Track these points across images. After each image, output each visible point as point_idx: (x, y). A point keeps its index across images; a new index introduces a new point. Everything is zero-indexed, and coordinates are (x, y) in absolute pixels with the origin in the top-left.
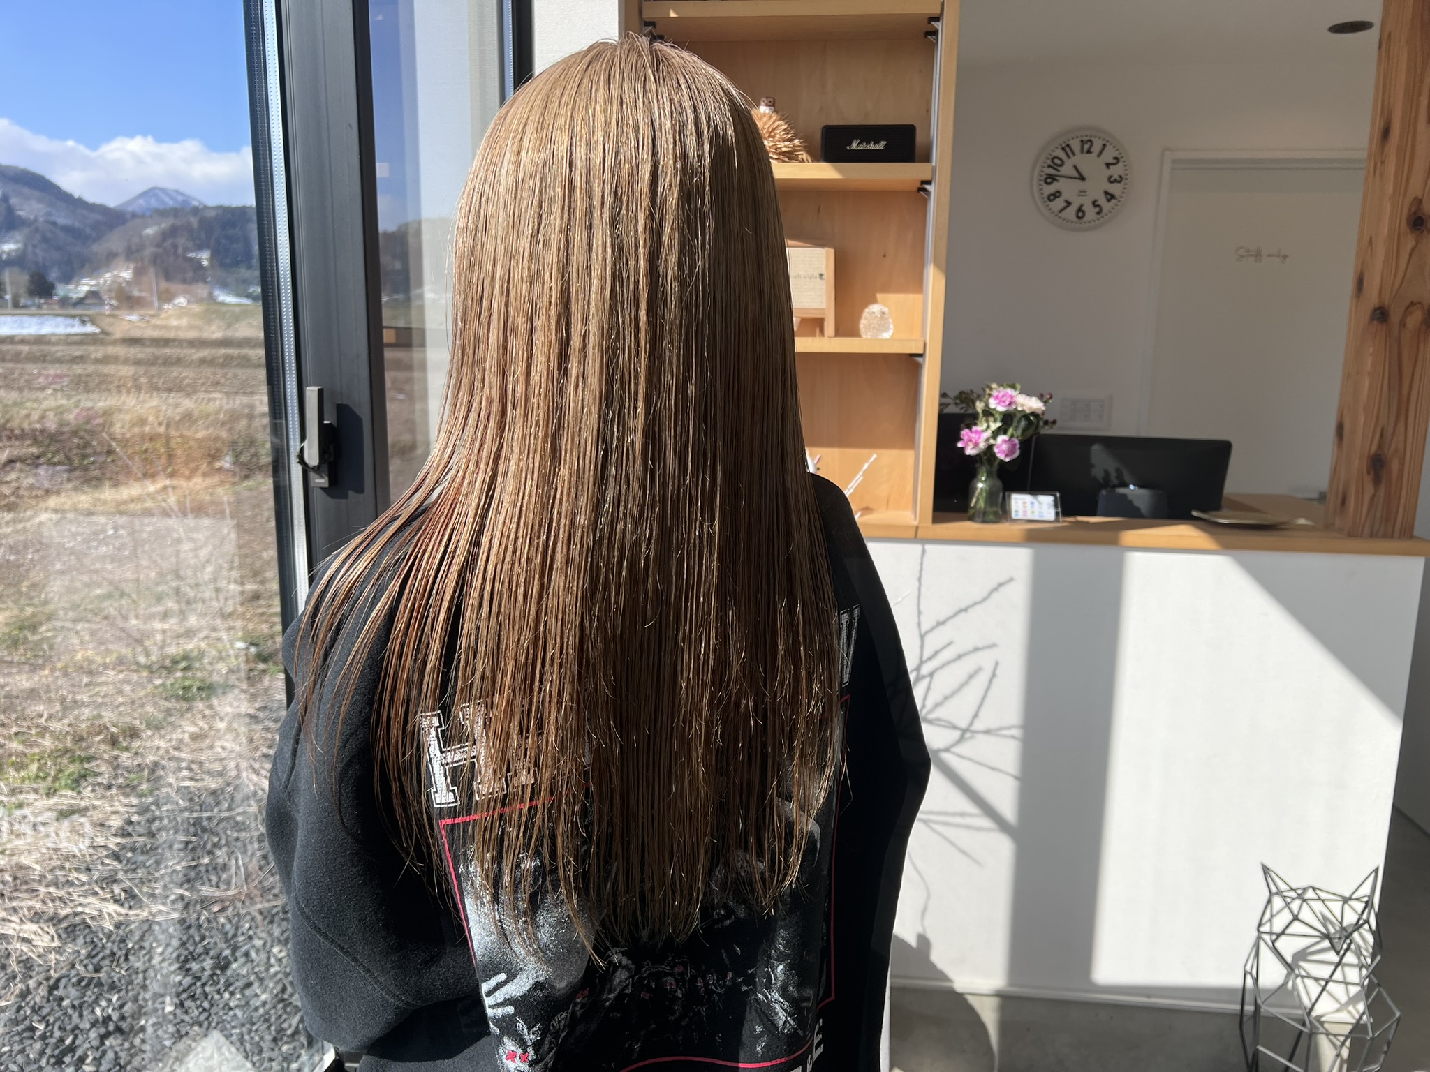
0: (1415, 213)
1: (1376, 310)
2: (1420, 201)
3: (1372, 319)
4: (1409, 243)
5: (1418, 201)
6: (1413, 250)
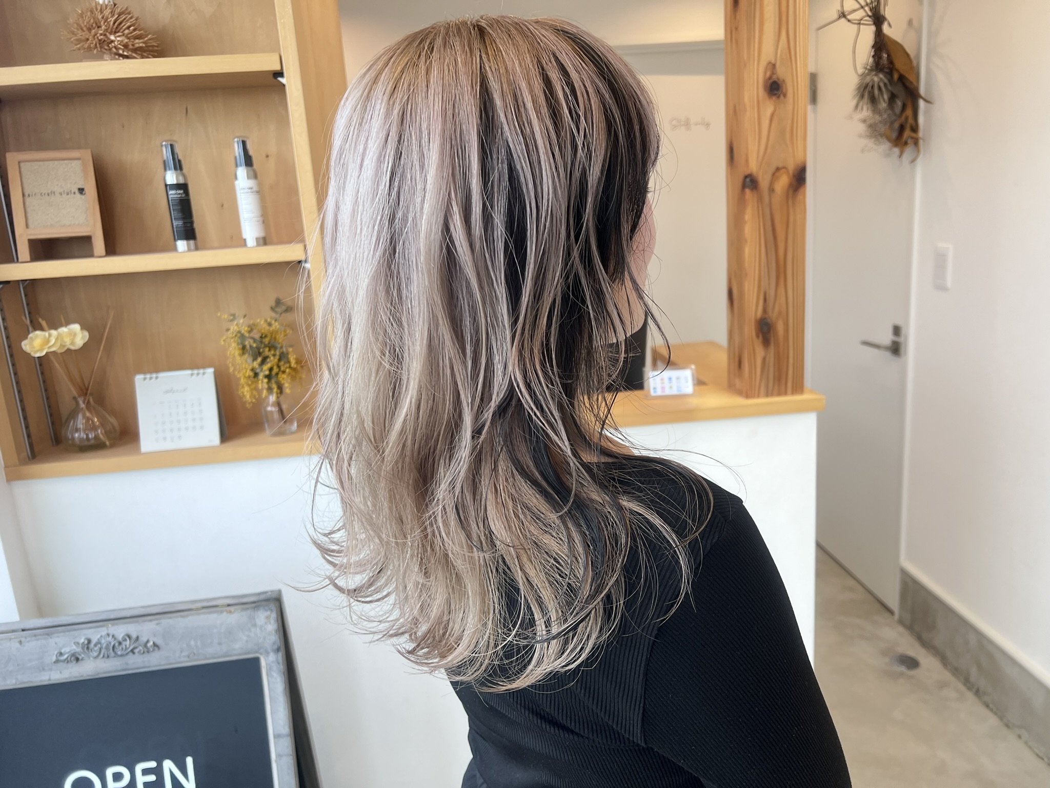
0: (770, 78)
1: (746, 177)
2: (774, 66)
3: (744, 186)
4: (769, 107)
5: (772, 66)
6: (772, 115)
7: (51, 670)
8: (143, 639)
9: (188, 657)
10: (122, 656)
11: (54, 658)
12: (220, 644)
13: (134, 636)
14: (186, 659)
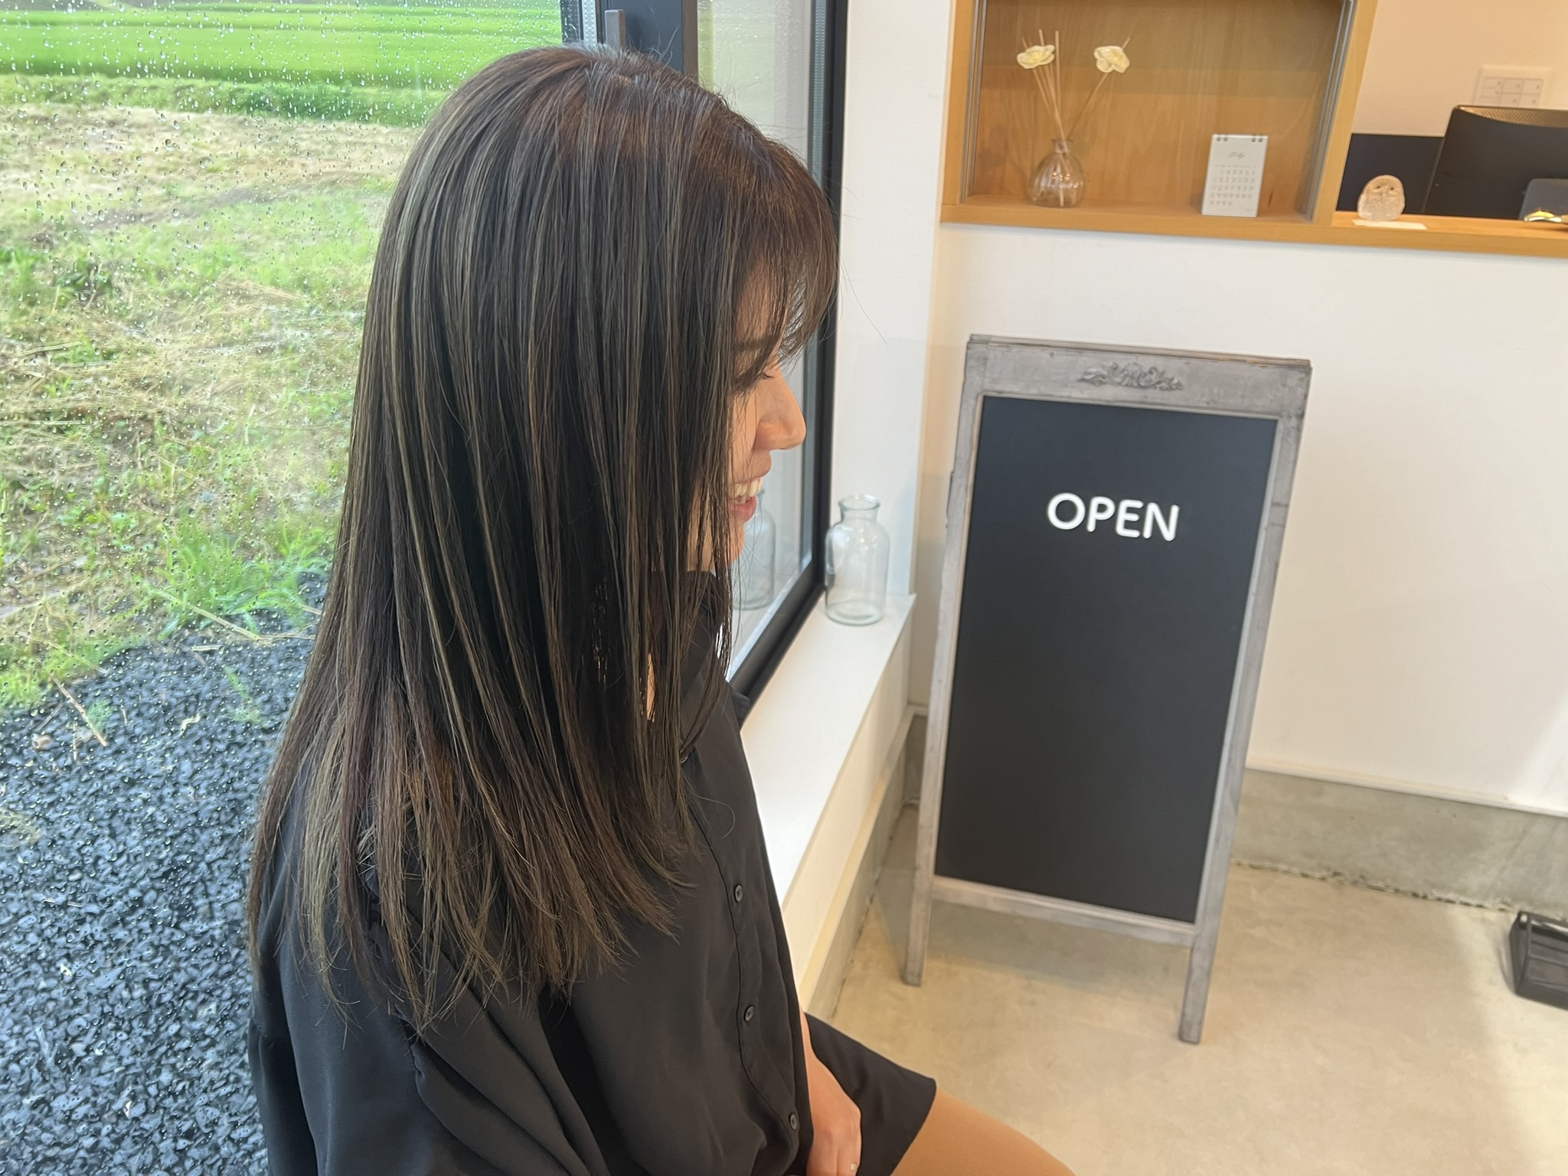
7: (1073, 387)
8: (1169, 375)
9: (1208, 403)
10: (1144, 388)
11: (1079, 376)
12: (1243, 397)
13: (1160, 369)
14: (1205, 405)
